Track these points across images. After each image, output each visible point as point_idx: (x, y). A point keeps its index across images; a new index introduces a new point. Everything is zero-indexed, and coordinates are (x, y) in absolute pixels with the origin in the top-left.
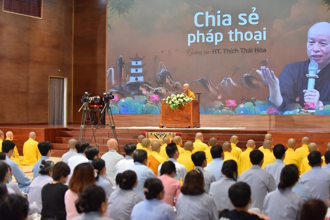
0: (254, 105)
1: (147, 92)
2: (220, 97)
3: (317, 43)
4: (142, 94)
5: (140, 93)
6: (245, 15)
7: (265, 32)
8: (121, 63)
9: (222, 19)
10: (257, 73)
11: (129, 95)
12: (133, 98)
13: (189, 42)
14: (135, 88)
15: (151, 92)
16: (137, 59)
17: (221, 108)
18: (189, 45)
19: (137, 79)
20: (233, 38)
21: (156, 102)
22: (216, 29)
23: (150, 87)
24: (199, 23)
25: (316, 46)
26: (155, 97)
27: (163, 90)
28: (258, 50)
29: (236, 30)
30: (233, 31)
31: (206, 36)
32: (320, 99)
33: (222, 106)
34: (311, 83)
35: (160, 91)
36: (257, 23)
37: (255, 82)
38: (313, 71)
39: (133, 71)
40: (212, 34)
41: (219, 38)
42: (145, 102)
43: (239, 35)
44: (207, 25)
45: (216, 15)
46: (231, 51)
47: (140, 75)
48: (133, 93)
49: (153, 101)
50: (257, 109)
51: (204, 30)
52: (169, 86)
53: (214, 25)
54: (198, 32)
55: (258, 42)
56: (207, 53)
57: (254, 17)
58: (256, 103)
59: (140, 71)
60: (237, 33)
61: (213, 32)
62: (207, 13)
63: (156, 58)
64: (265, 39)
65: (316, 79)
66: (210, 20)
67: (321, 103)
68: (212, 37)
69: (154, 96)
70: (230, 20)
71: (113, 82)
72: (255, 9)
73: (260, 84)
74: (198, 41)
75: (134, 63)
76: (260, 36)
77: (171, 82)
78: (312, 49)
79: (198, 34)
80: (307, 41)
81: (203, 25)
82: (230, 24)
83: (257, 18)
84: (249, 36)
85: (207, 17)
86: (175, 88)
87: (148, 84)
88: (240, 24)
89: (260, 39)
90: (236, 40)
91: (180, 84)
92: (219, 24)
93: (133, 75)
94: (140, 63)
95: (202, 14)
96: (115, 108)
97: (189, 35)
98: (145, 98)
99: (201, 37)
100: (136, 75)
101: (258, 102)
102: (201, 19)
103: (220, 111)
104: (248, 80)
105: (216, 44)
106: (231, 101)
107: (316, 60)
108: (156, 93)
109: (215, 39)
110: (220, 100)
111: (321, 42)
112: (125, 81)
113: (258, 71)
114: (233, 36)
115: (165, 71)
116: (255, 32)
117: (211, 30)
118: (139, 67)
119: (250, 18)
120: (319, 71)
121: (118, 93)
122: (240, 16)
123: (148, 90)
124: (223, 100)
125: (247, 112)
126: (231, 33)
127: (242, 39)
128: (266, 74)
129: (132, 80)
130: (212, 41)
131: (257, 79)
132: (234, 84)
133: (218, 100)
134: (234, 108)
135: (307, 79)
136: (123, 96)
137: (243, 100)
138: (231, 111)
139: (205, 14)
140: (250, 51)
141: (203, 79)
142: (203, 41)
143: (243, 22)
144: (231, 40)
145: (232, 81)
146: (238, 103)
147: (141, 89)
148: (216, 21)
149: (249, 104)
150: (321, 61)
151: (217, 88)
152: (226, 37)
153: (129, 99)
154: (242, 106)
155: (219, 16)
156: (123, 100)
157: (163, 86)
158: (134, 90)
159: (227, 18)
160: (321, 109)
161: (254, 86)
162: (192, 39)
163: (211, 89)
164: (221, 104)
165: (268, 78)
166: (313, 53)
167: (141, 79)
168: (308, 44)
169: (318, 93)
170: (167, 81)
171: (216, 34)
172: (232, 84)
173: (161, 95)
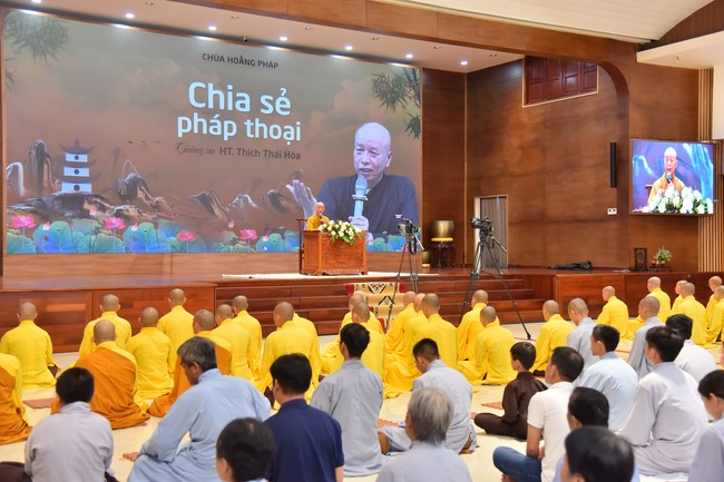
0: (283, 238)
1: (100, 213)
2: (231, 225)
3: (366, 152)
4: (89, 217)
5: (85, 215)
6: (271, 98)
7: (298, 129)
8: (41, 154)
9: (235, 99)
10: (288, 190)
11: (60, 217)
12: (70, 223)
13: (181, 131)
14: (75, 204)
15: (107, 214)
16: (77, 150)
17: (233, 242)
18: (180, 135)
19: (77, 188)
20: (253, 132)
21: (119, 232)
22: (226, 115)
23: (107, 205)
24: (197, 100)
25: (365, 156)
26: (116, 222)
27: (132, 211)
28: (288, 155)
29: (257, 120)
30: (253, 121)
31: (209, 125)
32: (370, 230)
33: (234, 239)
34: (359, 207)
35: (125, 213)
36: (288, 113)
37: (284, 203)
38: (361, 191)
39: (69, 172)
40: (218, 122)
41: (230, 130)
42: (96, 232)
43: (261, 129)
44: (211, 106)
45: (226, 91)
46: (249, 153)
47: (84, 180)
48: (68, 214)
49: (112, 230)
50: (287, 245)
51: (207, 113)
52: (144, 204)
53: (222, 107)
54: (196, 115)
55: (289, 143)
56: (211, 152)
57: (283, 104)
58: (286, 234)
59: (84, 173)
60: (258, 125)
61: (222, 119)
62: (211, 86)
63: (117, 152)
64: (298, 139)
65: (365, 202)
66: (216, 98)
67: (370, 236)
68: (219, 127)
69: (114, 220)
70: (247, 102)
71: (22, 190)
72: (285, 91)
73: (292, 206)
74: (196, 131)
75: (70, 158)
76: (292, 133)
77: (147, 198)
78: (361, 159)
79: (196, 120)
80: (354, 148)
81: (203, 105)
82: (247, 109)
83: (288, 105)
84: (275, 132)
85: (211, 92)
86: (154, 207)
87: (102, 199)
88: (263, 111)
89: (292, 138)
90: (257, 136)
91: (163, 201)
92: (230, 108)
93: (70, 180)
94: (83, 158)
95: (203, 86)
96: (26, 243)
97: (180, 119)
98: (96, 224)
99: (200, 124)
100: (76, 180)
101: (289, 234)
102: (201, 95)
103: (231, 248)
104: (274, 198)
105: (226, 139)
106: (248, 232)
107: (366, 176)
108: (119, 214)
109: (224, 130)
110: (232, 230)
111: (372, 151)
112: (52, 190)
113: (288, 186)
114: (253, 128)
115: (135, 177)
116: (286, 127)
117: (217, 116)
118: (83, 165)
119: (278, 106)
120: (368, 191)
121: (33, 212)
122: (263, 99)
123: (102, 209)
124: (236, 230)
125: (272, 249)
126: (249, 124)
127: (265, 136)
128: (299, 191)
129: (68, 188)
130: (219, 133)
131: (287, 199)
132: (254, 205)
133: (228, 229)
134: (253, 243)
135: (354, 201)
136: (47, 219)
137: (267, 231)
138: (249, 247)
139: (207, 86)
140: (277, 155)
141: (204, 195)
142: (205, 132)
143: (267, 109)
144: (249, 135)
145: (250, 201)
146: (260, 234)
147: (86, 206)
148: (226, 101)
149: (275, 237)
150: (371, 178)
151: (227, 210)
152: (242, 129)
153: (59, 225)
154: (265, 239)
155: (230, 94)
156: (45, 227)
157: (131, 204)
158: (71, 209)
159: (243, 98)
160: (370, 244)
161: (282, 209)
162: (185, 126)
163: (217, 212)
164: (233, 235)
165: (303, 197)
166: (361, 166)
167: (86, 188)
168: (356, 152)
169: (366, 222)
170: (140, 194)
171: (226, 123)
172: (250, 205)
173: (128, 220)
